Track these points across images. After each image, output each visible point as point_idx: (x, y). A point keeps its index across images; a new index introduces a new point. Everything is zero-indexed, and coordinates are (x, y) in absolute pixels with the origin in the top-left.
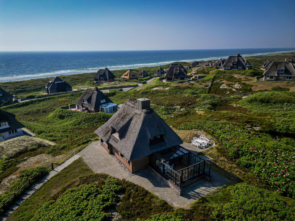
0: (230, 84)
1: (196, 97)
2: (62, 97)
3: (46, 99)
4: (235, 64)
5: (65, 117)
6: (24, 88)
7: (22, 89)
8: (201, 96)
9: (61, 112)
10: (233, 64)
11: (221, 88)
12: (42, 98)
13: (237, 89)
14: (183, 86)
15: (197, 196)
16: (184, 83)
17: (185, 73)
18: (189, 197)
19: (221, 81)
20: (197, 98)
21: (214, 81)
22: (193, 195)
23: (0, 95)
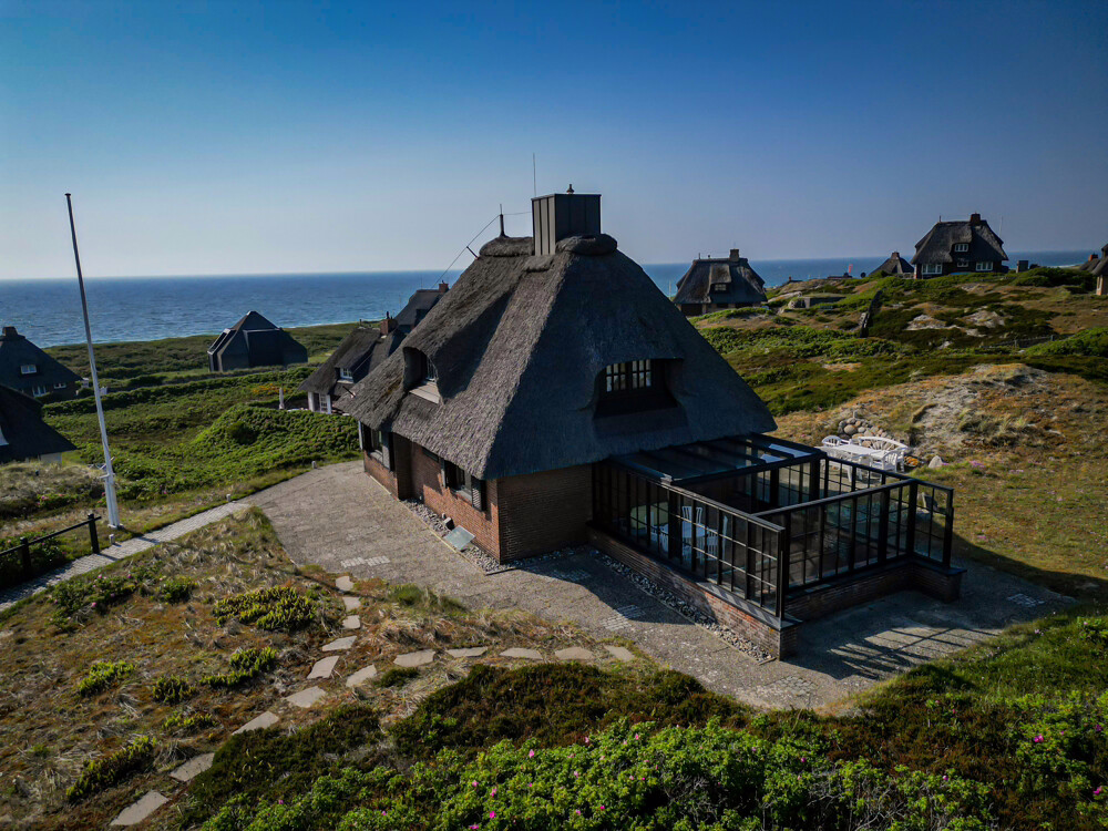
0: (949, 314)
1: (808, 350)
2: (266, 380)
3: (203, 387)
4: (962, 254)
5: (260, 436)
6: (132, 365)
7: (126, 365)
8: (830, 346)
9: (246, 417)
10: (953, 253)
11: (913, 328)
12: (188, 384)
13: (983, 329)
14: (751, 328)
15: (883, 663)
16: (753, 318)
17: (754, 285)
18: (839, 669)
19: (908, 306)
20: (811, 356)
21: (880, 304)
22: (863, 658)
23: (29, 370)
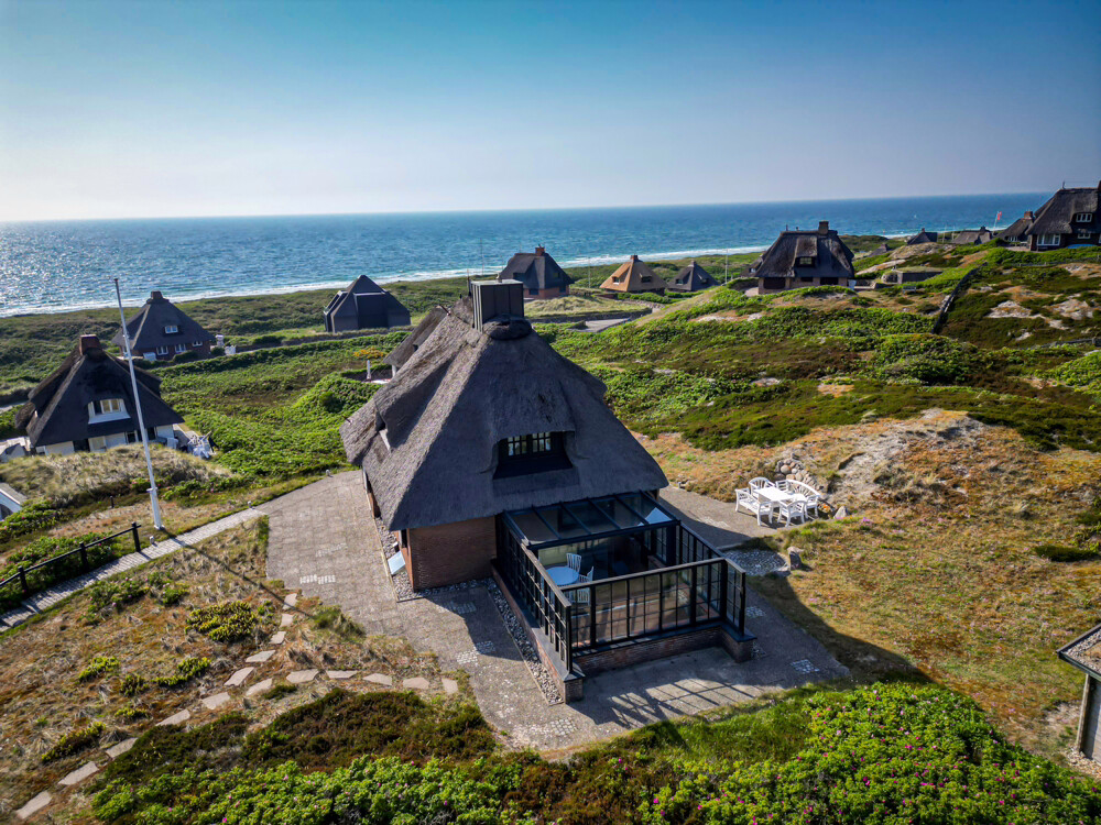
0: (1039, 301)
1: (861, 344)
2: (368, 344)
3: (313, 349)
4: (1083, 225)
5: (346, 406)
6: (265, 318)
7: (260, 319)
8: (883, 340)
9: (335, 387)
10: (1074, 224)
11: (995, 315)
12: (300, 346)
13: (1069, 322)
14: (824, 309)
15: (644, 713)
16: (830, 297)
17: (842, 259)
18: (603, 714)
19: (997, 289)
20: (864, 350)
21: (968, 286)
22: (629, 706)
23: (172, 330)
